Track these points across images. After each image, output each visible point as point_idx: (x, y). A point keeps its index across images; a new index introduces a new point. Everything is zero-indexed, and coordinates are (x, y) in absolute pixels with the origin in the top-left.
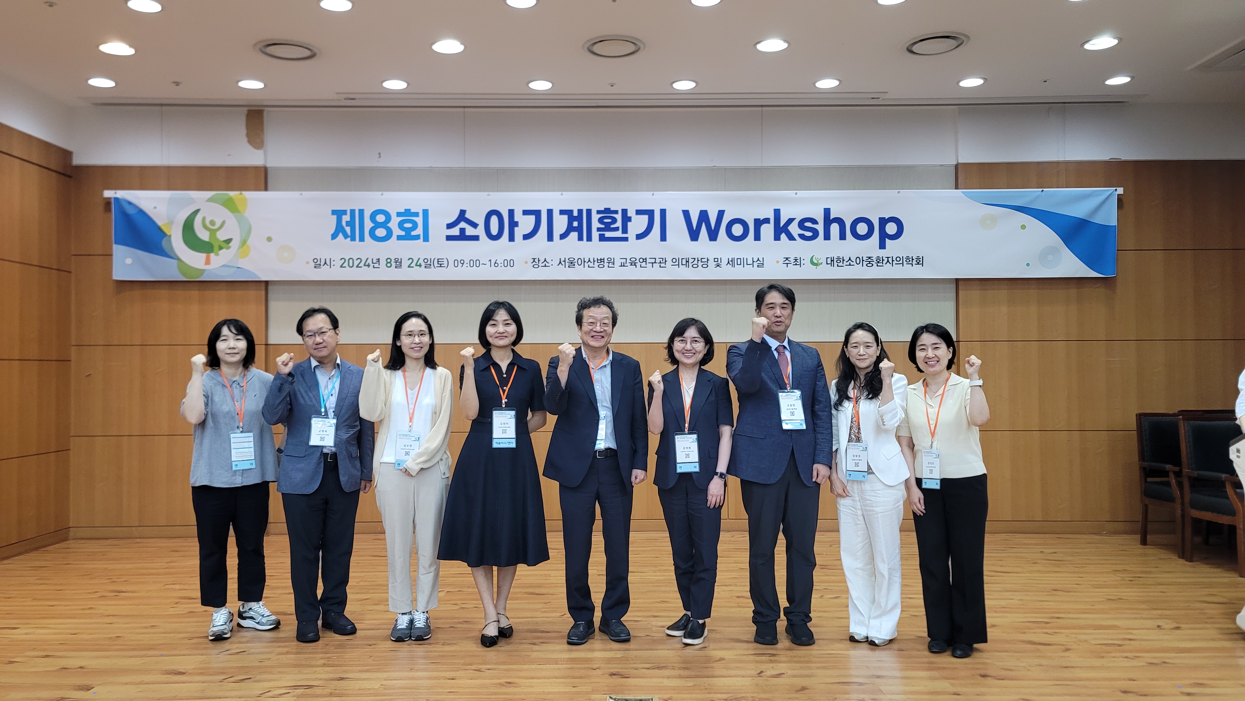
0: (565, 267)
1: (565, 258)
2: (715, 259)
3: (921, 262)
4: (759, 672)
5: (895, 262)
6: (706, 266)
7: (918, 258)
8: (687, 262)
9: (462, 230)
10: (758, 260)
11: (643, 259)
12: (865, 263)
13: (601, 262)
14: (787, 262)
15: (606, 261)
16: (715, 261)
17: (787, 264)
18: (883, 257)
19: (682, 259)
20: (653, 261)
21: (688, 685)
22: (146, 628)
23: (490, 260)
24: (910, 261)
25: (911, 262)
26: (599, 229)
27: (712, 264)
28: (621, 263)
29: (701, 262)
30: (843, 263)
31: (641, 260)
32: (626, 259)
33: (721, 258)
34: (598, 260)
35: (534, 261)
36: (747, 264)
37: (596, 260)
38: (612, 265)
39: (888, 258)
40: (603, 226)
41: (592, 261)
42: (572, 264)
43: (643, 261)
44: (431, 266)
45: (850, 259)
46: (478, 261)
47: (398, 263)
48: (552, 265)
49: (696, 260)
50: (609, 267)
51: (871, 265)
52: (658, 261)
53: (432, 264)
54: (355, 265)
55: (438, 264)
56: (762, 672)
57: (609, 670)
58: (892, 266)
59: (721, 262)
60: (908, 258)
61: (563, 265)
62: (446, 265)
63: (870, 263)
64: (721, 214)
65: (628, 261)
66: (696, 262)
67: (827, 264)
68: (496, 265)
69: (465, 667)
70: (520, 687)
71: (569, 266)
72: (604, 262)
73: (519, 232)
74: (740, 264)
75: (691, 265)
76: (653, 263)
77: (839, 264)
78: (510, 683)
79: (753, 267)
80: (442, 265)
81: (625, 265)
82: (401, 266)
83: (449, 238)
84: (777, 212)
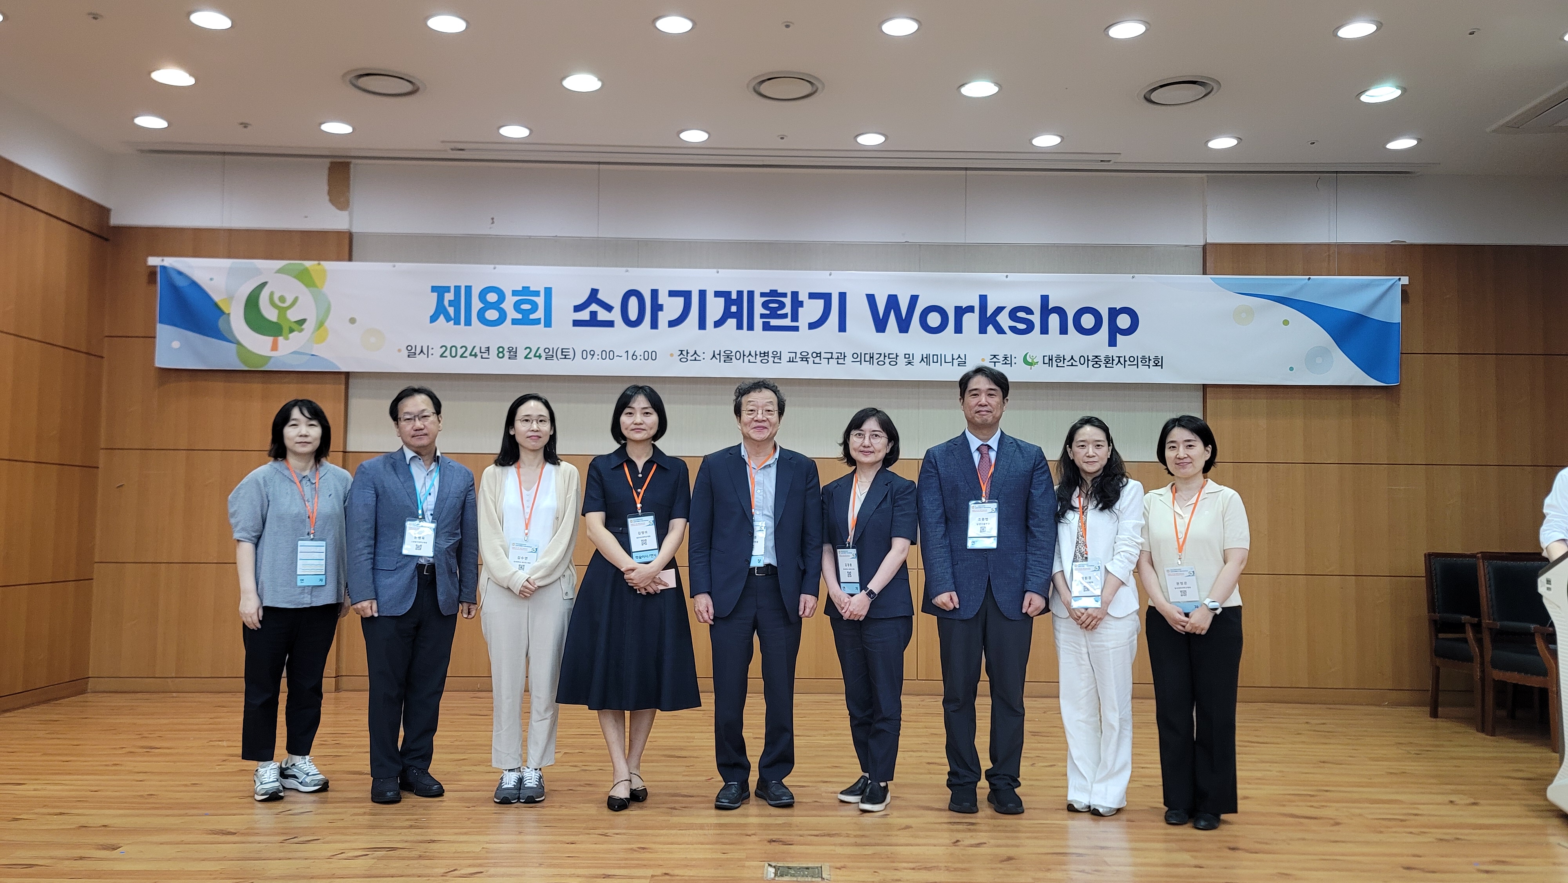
0: (720, 362)
1: (720, 351)
2: (905, 354)
3: (1160, 364)
4: (955, 841)
5: (1128, 363)
6: (895, 363)
7: (1156, 358)
8: (871, 357)
9: (594, 314)
10: (959, 357)
11: (817, 354)
12: (1091, 363)
13: (765, 356)
14: (995, 360)
15: (771, 355)
16: (905, 358)
17: (995, 362)
18: (1112, 356)
19: (865, 354)
20: (829, 356)
21: (867, 853)
22: (186, 785)
23: (627, 352)
24: (1146, 361)
25: (1147, 363)
26: (762, 316)
27: (902, 360)
28: (790, 358)
29: (889, 358)
30: (1064, 363)
31: (815, 355)
32: (796, 353)
33: (913, 354)
34: (761, 353)
35: (681, 353)
36: (945, 362)
37: (758, 353)
38: (779, 361)
39: (1119, 357)
40: (768, 312)
41: (754, 355)
42: (728, 358)
43: (817, 356)
44: (553, 357)
45: (1072, 358)
46: (611, 353)
47: (512, 353)
48: (704, 359)
49: (883, 355)
50: (774, 362)
51: (1099, 366)
52: (835, 356)
53: (555, 355)
54: (459, 354)
55: (562, 355)
56: (958, 841)
57: (768, 837)
58: (1125, 367)
59: (913, 359)
60: (1143, 358)
61: (717, 359)
62: (572, 356)
63: (1097, 364)
64: (914, 299)
65: (799, 355)
66: (882, 358)
67: (1044, 363)
68: (634, 357)
69: (588, 831)
70: (657, 852)
71: (725, 360)
72: (768, 356)
73: (663, 318)
74: (937, 362)
75: (875, 361)
76: (828, 359)
77: (1059, 364)
78: (643, 848)
79: (953, 365)
80: (567, 357)
81: (794, 360)
82: (516, 356)
83: (577, 323)
84: (983, 299)
